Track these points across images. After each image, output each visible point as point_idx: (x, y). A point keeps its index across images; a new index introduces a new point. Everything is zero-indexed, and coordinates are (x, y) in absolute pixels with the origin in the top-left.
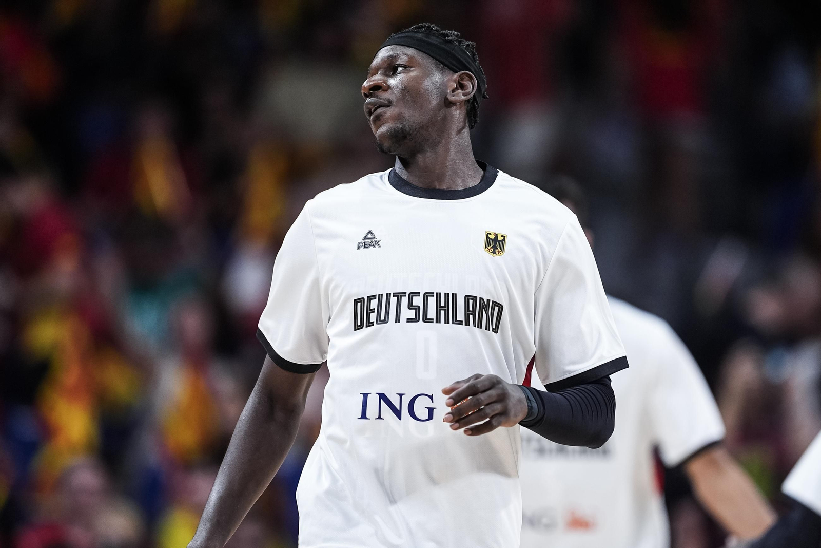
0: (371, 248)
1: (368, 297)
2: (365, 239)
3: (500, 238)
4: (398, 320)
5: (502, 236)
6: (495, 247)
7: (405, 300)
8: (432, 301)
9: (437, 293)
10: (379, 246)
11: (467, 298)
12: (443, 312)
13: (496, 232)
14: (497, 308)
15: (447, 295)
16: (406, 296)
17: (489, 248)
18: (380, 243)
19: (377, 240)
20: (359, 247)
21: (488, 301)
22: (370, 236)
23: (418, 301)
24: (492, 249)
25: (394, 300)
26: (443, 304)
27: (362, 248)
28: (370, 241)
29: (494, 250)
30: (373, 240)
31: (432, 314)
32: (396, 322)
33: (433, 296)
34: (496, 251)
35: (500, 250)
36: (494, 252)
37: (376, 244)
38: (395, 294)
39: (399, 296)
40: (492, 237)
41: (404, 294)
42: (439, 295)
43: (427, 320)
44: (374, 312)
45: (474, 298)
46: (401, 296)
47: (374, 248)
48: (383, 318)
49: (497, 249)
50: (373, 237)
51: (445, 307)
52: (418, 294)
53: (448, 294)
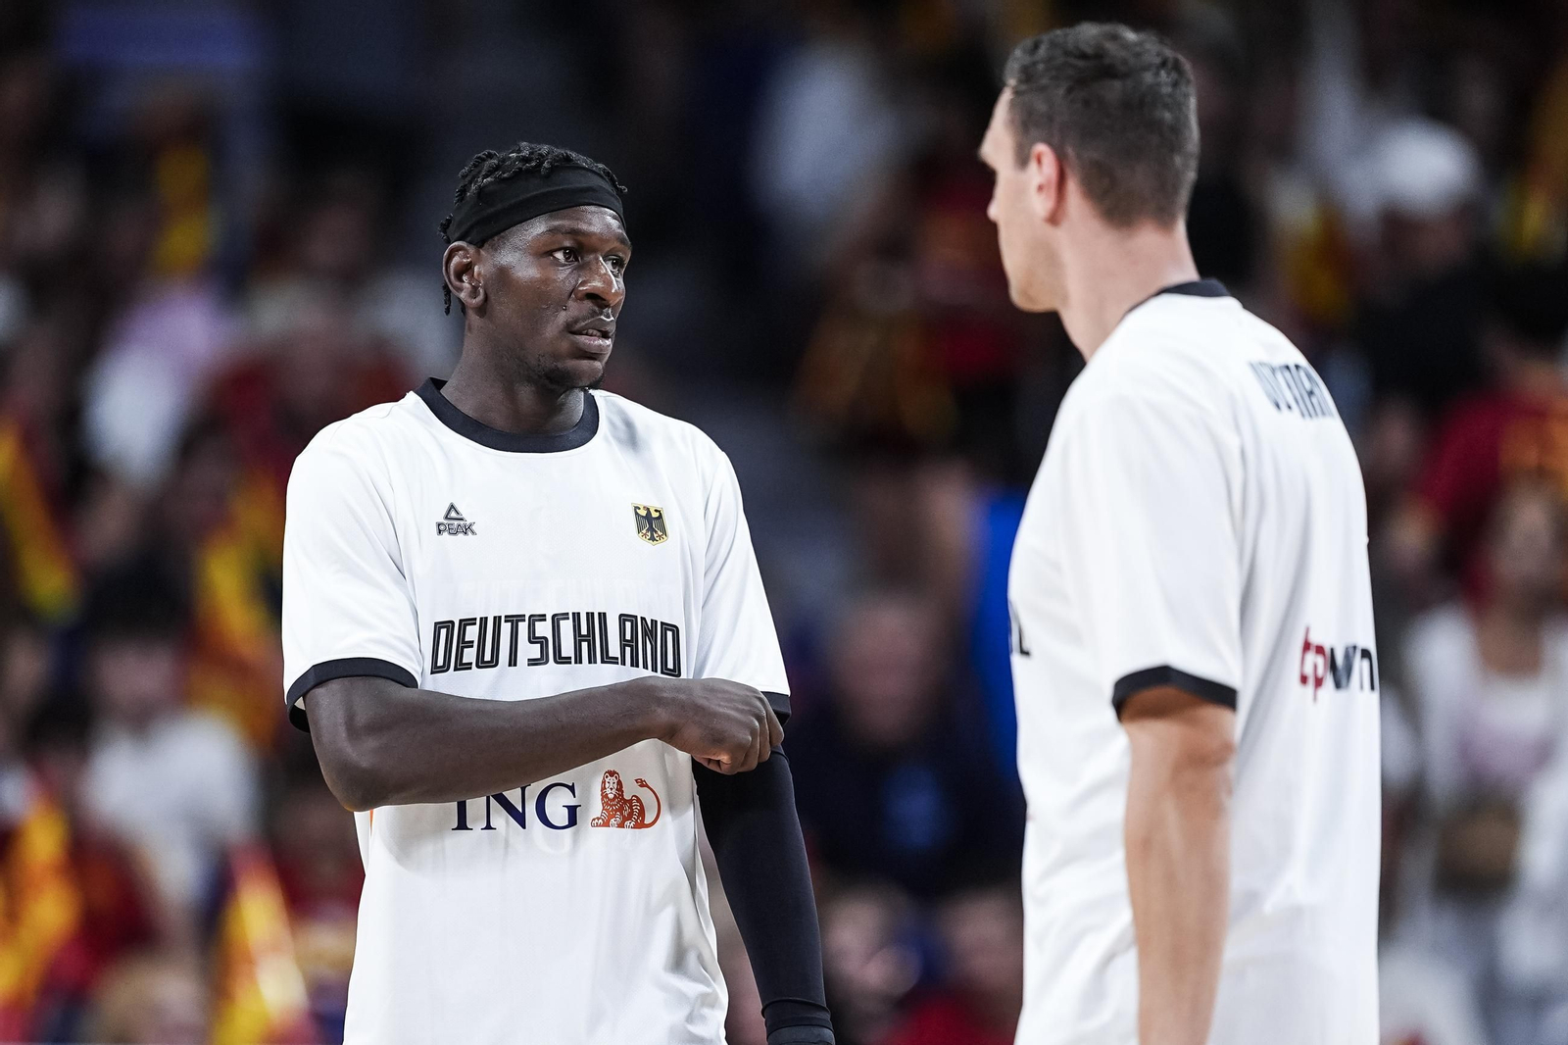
0: (461, 536)
1: (461, 621)
2: (446, 518)
3: (655, 515)
4: (513, 662)
5: (656, 511)
6: (651, 529)
7: (523, 627)
8: (566, 627)
9: (574, 614)
10: (473, 532)
11: (623, 618)
12: (585, 645)
13: (648, 505)
14: (669, 634)
15: (591, 616)
16: (524, 621)
17: (644, 531)
18: (473, 528)
19: (468, 523)
20: (440, 532)
21: (654, 622)
22: (453, 514)
23: (544, 629)
24: (649, 534)
25: (506, 628)
26: (584, 631)
27: (446, 534)
28: (456, 523)
29: (652, 535)
30: (462, 523)
31: (568, 649)
32: (510, 665)
33: (568, 619)
34: (655, 535)
35: (660, 534)
36: (652, 539)
37: (467, 530)
38: (508, 618)
39: (514, 620)
40: (643, 513)
41: (521, 618)
42: (577, 616)
43: (561, 660)
44: (472, 646)
45: (633, 618)
46: (517, 621)
47: (466, 537)
48: (487, 657)
49: (656, 532)
50: (459, 517)
51: (588, 635)
52: (542, 618)
53: (593, 614)
